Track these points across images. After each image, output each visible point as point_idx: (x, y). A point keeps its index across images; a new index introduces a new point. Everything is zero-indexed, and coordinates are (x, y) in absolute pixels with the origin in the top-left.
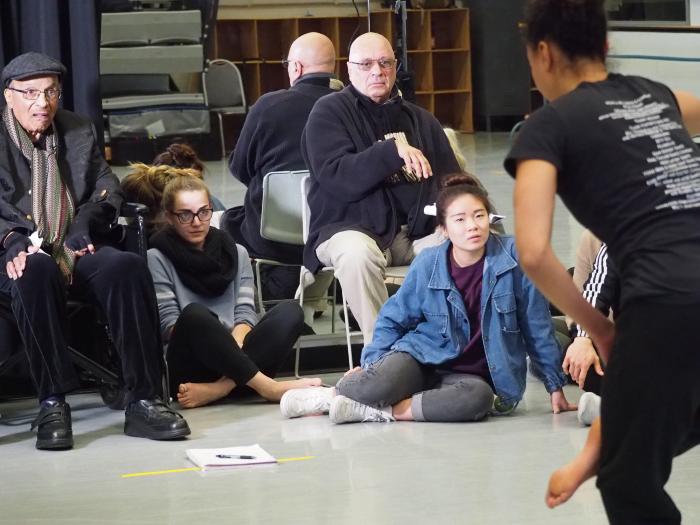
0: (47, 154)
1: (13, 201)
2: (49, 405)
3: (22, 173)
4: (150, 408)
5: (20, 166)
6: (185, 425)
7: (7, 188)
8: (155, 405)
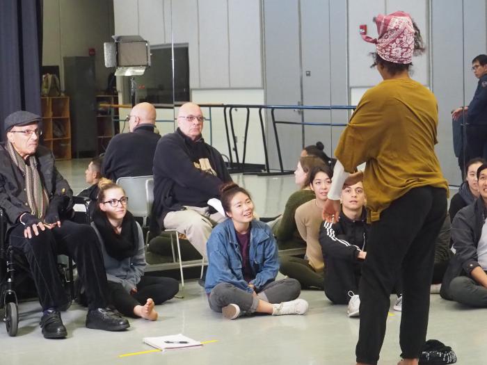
0: (33, 168)
1: (16, 195)
2: (49, 313)
3: (20, 179)
4: (105, 313)
5: (18, 175)
6: (127, 323)
7: (12, 188)
8: (107, 311)
